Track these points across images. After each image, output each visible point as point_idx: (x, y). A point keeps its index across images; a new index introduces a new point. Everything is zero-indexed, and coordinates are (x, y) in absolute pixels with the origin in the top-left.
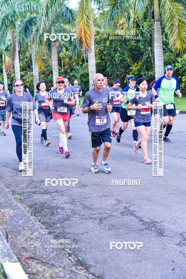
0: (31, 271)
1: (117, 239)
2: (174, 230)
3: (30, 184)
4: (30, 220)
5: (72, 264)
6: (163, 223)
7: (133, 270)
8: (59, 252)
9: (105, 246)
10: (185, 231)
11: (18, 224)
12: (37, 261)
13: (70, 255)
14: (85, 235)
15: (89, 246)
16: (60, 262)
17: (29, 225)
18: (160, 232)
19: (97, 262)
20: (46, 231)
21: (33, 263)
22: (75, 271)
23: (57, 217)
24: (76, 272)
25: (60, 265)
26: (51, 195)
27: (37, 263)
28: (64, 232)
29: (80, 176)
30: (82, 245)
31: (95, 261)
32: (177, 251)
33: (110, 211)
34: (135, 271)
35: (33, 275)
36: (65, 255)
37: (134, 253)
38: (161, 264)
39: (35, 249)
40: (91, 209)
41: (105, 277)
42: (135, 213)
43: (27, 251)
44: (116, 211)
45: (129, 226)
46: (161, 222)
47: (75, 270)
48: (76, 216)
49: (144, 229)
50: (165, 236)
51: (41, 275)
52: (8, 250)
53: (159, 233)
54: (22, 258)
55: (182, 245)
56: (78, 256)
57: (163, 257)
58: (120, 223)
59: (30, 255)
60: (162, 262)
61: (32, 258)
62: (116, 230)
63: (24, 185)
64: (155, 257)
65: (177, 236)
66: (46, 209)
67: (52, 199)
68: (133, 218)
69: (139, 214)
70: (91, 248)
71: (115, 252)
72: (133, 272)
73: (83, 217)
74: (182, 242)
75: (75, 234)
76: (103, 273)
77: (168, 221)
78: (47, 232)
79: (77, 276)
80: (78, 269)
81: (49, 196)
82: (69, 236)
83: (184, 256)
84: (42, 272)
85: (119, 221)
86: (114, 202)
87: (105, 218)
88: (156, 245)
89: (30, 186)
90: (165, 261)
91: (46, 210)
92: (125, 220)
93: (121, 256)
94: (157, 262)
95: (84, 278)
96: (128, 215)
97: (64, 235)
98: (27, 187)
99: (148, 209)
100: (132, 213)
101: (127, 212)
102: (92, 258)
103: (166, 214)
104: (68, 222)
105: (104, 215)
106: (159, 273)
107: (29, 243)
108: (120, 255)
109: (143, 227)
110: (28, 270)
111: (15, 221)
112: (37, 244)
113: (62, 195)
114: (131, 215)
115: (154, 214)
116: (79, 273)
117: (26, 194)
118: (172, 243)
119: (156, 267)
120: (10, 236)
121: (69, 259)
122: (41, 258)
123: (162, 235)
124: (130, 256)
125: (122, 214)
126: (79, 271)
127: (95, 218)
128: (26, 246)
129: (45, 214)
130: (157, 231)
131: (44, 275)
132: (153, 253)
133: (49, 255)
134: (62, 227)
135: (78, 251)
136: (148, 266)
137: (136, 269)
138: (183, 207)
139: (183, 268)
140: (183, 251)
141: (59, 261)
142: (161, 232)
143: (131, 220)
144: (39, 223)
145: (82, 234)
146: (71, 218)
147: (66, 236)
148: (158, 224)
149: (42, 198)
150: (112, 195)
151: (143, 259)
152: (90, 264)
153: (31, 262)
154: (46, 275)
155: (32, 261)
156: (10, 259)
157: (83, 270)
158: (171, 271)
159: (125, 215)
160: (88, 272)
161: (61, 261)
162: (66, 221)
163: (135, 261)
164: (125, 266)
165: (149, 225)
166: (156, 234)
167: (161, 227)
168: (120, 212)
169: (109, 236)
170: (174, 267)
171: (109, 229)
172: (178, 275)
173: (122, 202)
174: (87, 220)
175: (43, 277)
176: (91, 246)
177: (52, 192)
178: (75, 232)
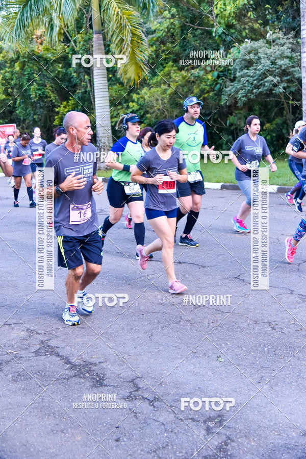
1: (26, 396)
2: (122, 375)
6: (104, 365)
7: (51, 446)
9: (6, 409)
10: (138, 376)
18: (98, 379)
32: (124, 410)
33: (16, 350)
34: (54, 448)
37: (55, 417)
38: (98, 433)
42: (59, 350)
44: (27, 348)
45: (47, 373)
46: (102, 362)
49: (71, 377)
50: (106, 386)
53: (97, 381)
55: (133, 399)
57: (102, 421)
58: (32, 368)
60: (99, 429)
62: (25, 382)
64: (88, 423)
65: (126, 384)
68: (54, 358)
69: (65, 352)
71: (22, 419)
72: (52, 451)
74: (133, 393)
77: (112, 361)
83: (136, 416)
85: (31, 366)
86: (23, 334)
87: (7, 362)
90: (104, 427)
92: (40, 362)
93: (32, 425)
94: (92, 430)
96: (46, 355)
99: (81, 343)
100: (53, 351)
101: (46, 349)
103: (108, 349)
105: (6, 358)
108: (31, 423)
109: (71, 373)
114: (51, 355)
115: (89, 350)
119: (89, 438)
123: (101, 385)
124: (47, 423)
125: (37, 353)
130: (94, 379)
132: (86, 416)
136: (77, 438)
137: (56, 444)
138: (136, 337)
139: (133, 436)
140: (134, 409)
142: (100, 379)
143: (51, 363)
148: (94, 367)
150: (21, 322)
151: (69, 426)
158: (114, 442)
159: (41, 354)
163: (55, 432)
164: (38, 441)
165: (80, 369)
166: (92, 384)
167: (101, 372)
168: (32, 350)
169: (13, 392)
170: (119, 435)
171: (13, 380)
172: (126, 448)
173: (37, 333)
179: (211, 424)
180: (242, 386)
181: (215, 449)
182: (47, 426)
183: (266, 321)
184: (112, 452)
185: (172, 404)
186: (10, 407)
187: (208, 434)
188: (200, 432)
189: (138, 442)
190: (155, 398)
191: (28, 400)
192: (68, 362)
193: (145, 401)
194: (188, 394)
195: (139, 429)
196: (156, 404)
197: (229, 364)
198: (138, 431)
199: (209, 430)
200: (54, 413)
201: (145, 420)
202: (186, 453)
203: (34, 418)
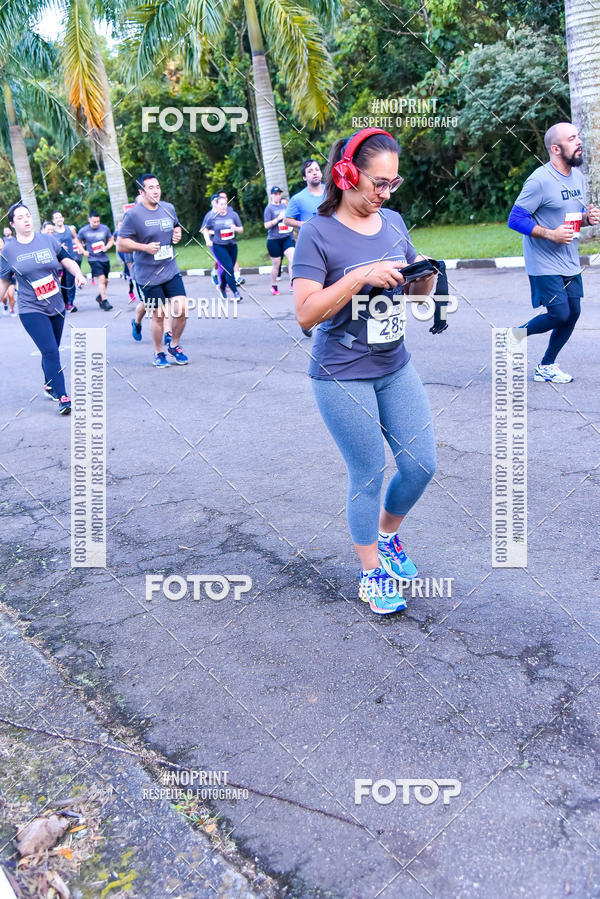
1: (216, 626)
5: (100, 722)
6: (334, 562)
8: (60, 690)
13: (91, 694)
14: (129, 624)
15: (141, 658)
16: (64, 723)
19: (168, 707)
20: (20, 626)
22: (109, 746)
23: (50, 580)
24: (112, 750)
25: (64, 733)
26: (32, 516)
28: (70, 622)
30: (119, 658)
31: (161, 703)
33: (191, 545)
34: (275, 721)
36: (78, 695)
37: (268, 662)
38: (345, 688)
40: (140, 544)
41: (195, 753)
42: (259, 541)
44: (207, 541)
46: (329, 558)
47: (108, 743)
49: (284, 586)
50: (342, 599)
51: (11, 771)
53: (327, 591)
56: (113, 696)
57: (348, 666)
60: (344, 681)
64: (325, 669)
66: (20, 558)
67: (35, 526)
68: (252, 555)
69: (268, 544)
70: (148, 664)
73: (122, 572)
75: (103, 625)
76: (188, 742)
77: (345, 554)
78: (24, 629)
79: (114, 762)
80: (116, 738)
81: (28, 519)
82: (85, 633)
84: (14, 762)
85: (219, 571)
86: (200, 516)
87: (180, 566)
88: (323, 630)
90: (353, 676)
91: (20, 561)
92: (232, 564)
94: (333, 684)
95: (135, 764)
96: (238, 550)
97: (71, 632)
99: (290, 527)
100: (249, 543)
101: (237, 540)
102: (152, 695)
103: (335, 533)
104: (81, 591)
105: (177, 558)
108: (230, 674)
109: (283, 580)
114: (247, 549)
115: (306, 537)
116: (119, 752)
119: (331, 699)
121: (89, 709)
122: (9, 716)
123: (335, 598)
124: (257, 673)
125: (223, 547)
126: (118, 745)
127: (152, 570)
129: (17, 574)
130: (322, 587)
131: (18, 772)
132: (320, 657)
134: (67, 608)
135: (113, 678)
136: (310, 700)
137: (278, 714)
139: (404, 692)
140: (397, 639)
141: (61, 717)
142: (331, 588)
143: (248, 564)
144: (1, 604)
145: (120, 623)
146: (88, 579)
147: (78, 635)
148: (319, 567)
149: (6, 527)
150: (193, 496)
151: (294, 678)
152: (149, 716)
154: (26, 769)
157: (131, 737)
158: (375, 706)
159: (230, 549)
160: (145, 742)
161: (65, 717)
162: (74, 587)
163: (272, 690)
165: (296, 573)
166: (318, 597)
168: (217, 543)
170: (381, 692)
172: (396, 715)
173: (221, 514)
174: (131, 579)
175: (16, 779)
176: (148, 657)
177: (35, 508)
178: (101, 620)
179: (533, 662)
180: (569, 586)
181: (552, 710)
182: (258, 679)
183: (578, 470)
184: (374, 724)
185: (459, 627)
187: (532, 683)
188: (518, 678)
189: (415, 703)
190: (428, 617)
191: (217, 634)
192: (276, 561)
193: (412, 625)
194: (480, 606)
195: (412, 678)
196: (432, 629)
197: (537, 548)
198: (411, 681)
199: (531, 673)
200: (266, 655)
201: (418, 659)
202: (503, 721)
203: (235, 665)
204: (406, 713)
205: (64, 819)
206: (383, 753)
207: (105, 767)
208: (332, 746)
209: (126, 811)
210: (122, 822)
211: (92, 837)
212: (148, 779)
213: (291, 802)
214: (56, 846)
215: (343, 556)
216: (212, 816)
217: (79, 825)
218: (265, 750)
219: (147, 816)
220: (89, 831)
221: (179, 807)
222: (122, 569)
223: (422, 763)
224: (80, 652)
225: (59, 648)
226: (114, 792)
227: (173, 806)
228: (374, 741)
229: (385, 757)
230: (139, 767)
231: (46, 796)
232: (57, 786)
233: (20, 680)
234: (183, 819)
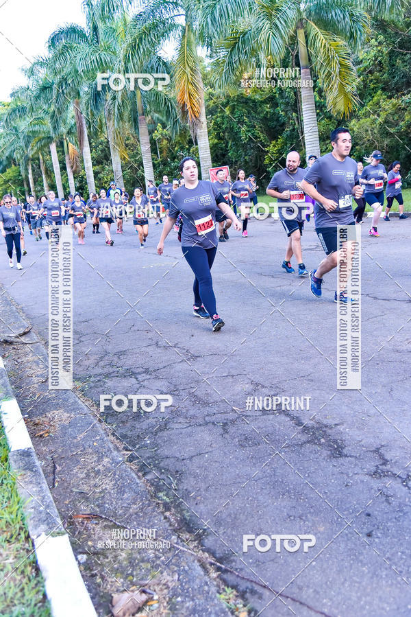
0: (93, 546)
1: (255, 467)
2: (362, 443)
3: (101, 358)
4: (97, 433)
5: (172, 528)
6: (341, 428)
8: (147, 502)
10: (383, 444)
11: (75, 441)
12: (105, 523)
13: (167, 507)
14: (196, 460)
15: (203, 486)
16: (148, 526)
17: (95, 444)
18: (336, 447)
19: (218, 522)
20: (124, 454)
21: (98, 528)
22: (177, 546)
23: (144, 425)
24: (178, 549)
26: (137, 379)
27: (106, 527)
28: (157, 455)
29: (187, 338)
30: (188, 483)
31: (214, 519)
32: (373, 491)
33: (241, 407)
35: (96, 556)
36: (158, 507)
37: (290, 497)
39: (102, 495)
40: (206, 404)
41: (235, 558)
43: (87, 499)
45: (277, 437)
46: (336, 425)
47: (176, 543)
48: (181, 420)
49: (305, 443)
50: (346, 456)
51: (111, 556)
52: (48, 507)
53: (335, 449)
54: (77, 516)
55: (381, 476)
56: (182, 510)
57: (348, 506)
58: (260, 430)
59: (93, 509)
60: (344, 517)
61: (96, 517)
62: (254, 448)
63: (91, 361)
65: (370, 454)
67: (138, 386)
68: (283, 418)
70: (207, 489)
73: (193, 422)
74: (380, 467)
75: (178, 459)
76: (231, 550)
77: (349, 422)
78: (126, 457)
79: (180, 558)
80: (182, 541)
81: (133, 380)
82: (166, 463)
83: (387, 501)
84: (114, 550)
85: (259, 428)
86: (248, 387)
87: (233, 422)
88: (331, 478)
89: (101, 363)
90: (350, 514)
92: (268, 423)
93: (265, 507)
94: (336, 518)
95: (194, 561)
96: (273, 414)
97: (157, 462)
98: (97, 364)
102: (208, 513)
103: (343, 407)
104: (165, 433)
105: (231, 416)
106: (343, 546)
107: (92, 483)
108: (263, 503)
109: (304, 438)
110: (87, 544)
111: (71, 435)
112: (108, 484)
113: (157, 377)
114: (280, 413)
116: (184, 551)
117: (92, 379)
118: (360, 471)
119: (334, 529)
120: (58, 468)
121: (165, 518)
122: (113, 517)
123: (341, 455)
124: (282, 505)
125: (264, 410)
126: (183, 546)
127: (213, 423)
128: (86, 488)
129: (124, 418)
130: (331, 446)
131: (116, 557)
132: (327, 497)
133: (127, 509)
134: (155, 445)
135: (182, 497)
136: (319, 528)
138: (374, 392)
139: (388, 530)
140: (384, 490)
141: (147, 520)
142: (338, 447)
143: (280, 424)
144: (112, 438)
145: (191, 458)
146: (170, 425)
147: (161, 465)
148: (330, 431)
149: (119, 385)
150: (245, 372)
151: (308, 511)
152: (205, 527)
153: (94, 525)
154: (121, 555)
155: (96, 524)
156: (50, 528)
157: (192, 541)
158: (365, 538)
159: (268, 412)
160: (202, 546)
161: (149, 521)
162: (161, 430)
163: (292, 518)
164: (273, 530)
165: (314, 433)
166: (329, 452)
167: (337, 437)
169: (241, 460)
170: (371, 528)
171: (240, 445)
172: (381, 547)
173: (263, 387)
174: (200, 428)
175: (114, 561)
176: (207, 485)
177: (139, 373)
178: (178, 455)
182: (282, 509)
184: (365, 552)
186: (239, 480)
189: (396, 540)
190: (408, 475)
191: (256, 472)
192: (300, 424)
193: (396, 480)
195: (394, 520)
196: (410, 484)
198: (393, 522)
200: (289, 492)
201: (399, 506)
203: (267, 497)
204: (389, 546)
205: (144, 594)
206: (370, 575)
207: (173, 561)
208: (333, 564)
209: (186, 594)
210: (183, 602)
211: (162, 610)
212: (202, 573)
213: (301, 603)
214: (137, 612)
215: (348, 424)
216: (245, 606)
217: (153, 600)
218: (285, 562)
219: (200, 600)
220: (160, 605)
221: (222, 596)
222: (194, 420)
223: (399, 586)
224: (162, 476)
225: (148, 472)
226: (179, 580)
227: (218, 595)
228: (364, 565)
229: (372, 578)
230: (196, 564)
231: (133, 576)
232: (141, 570)
233: (121, 491)
234: (224, 606)
